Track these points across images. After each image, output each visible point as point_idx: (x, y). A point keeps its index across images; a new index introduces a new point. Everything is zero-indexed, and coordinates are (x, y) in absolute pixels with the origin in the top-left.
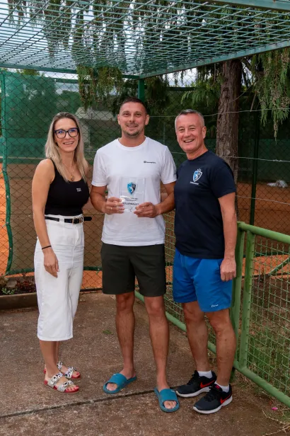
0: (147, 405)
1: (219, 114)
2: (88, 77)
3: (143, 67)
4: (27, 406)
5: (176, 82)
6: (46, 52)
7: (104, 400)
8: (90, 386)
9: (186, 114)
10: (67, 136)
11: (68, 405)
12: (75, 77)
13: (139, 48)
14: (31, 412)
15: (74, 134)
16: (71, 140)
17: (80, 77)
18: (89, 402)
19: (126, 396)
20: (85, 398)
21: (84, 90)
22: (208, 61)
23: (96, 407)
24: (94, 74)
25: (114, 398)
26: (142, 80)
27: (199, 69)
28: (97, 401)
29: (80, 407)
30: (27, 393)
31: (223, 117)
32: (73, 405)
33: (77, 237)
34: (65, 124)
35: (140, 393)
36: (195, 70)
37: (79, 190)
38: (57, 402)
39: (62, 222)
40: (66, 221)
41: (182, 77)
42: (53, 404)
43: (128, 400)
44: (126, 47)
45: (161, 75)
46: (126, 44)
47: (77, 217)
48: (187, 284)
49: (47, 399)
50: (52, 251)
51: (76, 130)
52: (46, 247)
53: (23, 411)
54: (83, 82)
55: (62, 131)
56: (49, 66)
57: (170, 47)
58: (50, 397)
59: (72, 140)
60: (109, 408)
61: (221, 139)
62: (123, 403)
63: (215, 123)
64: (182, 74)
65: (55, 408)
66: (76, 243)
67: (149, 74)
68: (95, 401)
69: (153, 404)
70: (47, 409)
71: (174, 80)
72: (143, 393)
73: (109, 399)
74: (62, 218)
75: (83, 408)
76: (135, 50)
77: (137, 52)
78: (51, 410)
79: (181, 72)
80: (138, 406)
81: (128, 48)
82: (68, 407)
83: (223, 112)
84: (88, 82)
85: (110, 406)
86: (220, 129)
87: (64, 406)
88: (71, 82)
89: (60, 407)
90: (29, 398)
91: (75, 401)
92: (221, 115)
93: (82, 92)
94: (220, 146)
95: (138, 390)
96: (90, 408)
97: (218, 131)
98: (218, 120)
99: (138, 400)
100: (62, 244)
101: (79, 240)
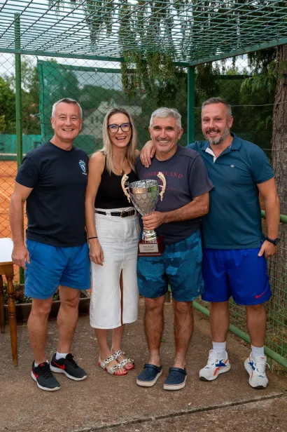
0: (213, 422)
1: (276, 103)
2: (133, 66)
3: (190, 55)
4: (84, 424)
5: (224, 69)
6: (88, 41)
7: (167, 417)
8: (149, 401)
10: (120, 131)
11: (128, 423)
12: (117, 65)
13: (186, 34)
15: (126, 129)
16: (124, 135)
17: (124, 66)
18: (151, 419)
19: (190, 412)
20: (145, 415)
21: (127, 80)
22: (257, 47)
23: (159, 425)
24: (142, 63)
25: (177, 415)
26: (191, 67)
27: (251, 55)
28: (159, 418)
29: (142, 425)
30: (81, 409)
31: (281, 107)
32: (133, 422)
33: (126, 230)
35: (204, 410)
36: (246, 57)
38: (116, 419)
40: (113, 214)
41: (233, 63)
42: (111, 421)
43: (193, 416)
44: (173, 33)
45: (211, 62)
46: (173, 30)
47: (126, 210)
49: (104, 416)
51: (128, 125)
52: (93, 238)
54: (125, 71)
55: (115, 126)
56: (91, 54)
57: (220, 33)
58: (108, 413)
60: (173, 427)
61: (278, 131)
62: (187, 420)
63: (271, 113)
64: (234, 61)
65: (114, 426)
66: (125, 236)
67: (200, 61)
68: (156, 419)
69: (220, 421)
70: (106, 427)
71: (222, 67)
72: (207, 410)
73: (172, 416)
74: (108, 211)
75: (145, 426)
76: (182, 37)
77: (183, 39)
78: (111, 429)
79: (232, 58)
80: (204, 423)
81: (174, 35)
82: (129, 425)
83: (280, 101)
84: (132, 71)
85: (174, 424)
86: (277, 120)
87: (124, 424)
88: (113, 72)
89: (120, 425)
90: (85, 415)
91: (135, 419)
92: (278, 105)
93: (125, 82)
94: (277, 138)
95: (201, 406)
96: (153, 426)
97: (274, 122)
98: (275, 110)
99: (203, 417)
100: (109, 237)
101: (128, 232)
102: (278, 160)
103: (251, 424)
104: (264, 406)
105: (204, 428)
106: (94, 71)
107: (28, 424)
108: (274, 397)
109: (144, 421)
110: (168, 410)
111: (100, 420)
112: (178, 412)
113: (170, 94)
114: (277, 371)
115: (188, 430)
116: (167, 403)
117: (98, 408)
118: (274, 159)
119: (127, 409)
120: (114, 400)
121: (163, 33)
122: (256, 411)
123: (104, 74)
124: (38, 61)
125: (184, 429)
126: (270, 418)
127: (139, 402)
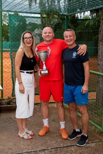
0: (72, 151)
1: (100, 30)
2: (45, 16)
4: (23, 150)
5: (81, 17)
6: (28, 6)
7: (55, 148)
8: (48, 143)
9: (68, 31)
10: (28, 40)
11: (40, 150)
12: (39, 16)
13: (66, 3)
14: (25, 153)
15: (31, 39)
17: (41, 16)
18: (49, 149)
19: (64, 147)
20: (47, 148)
21: (43, 21)
22: (94, 8)
23: (52, 151)
24: (48, 14)
25: (58, 148)
26: (67, 16)
27: (91, 11)
28: (52, 149)
30: (23, 145)
31: (102, 31)
32: (42, 150)
33: (31, 79)
34: (27, 35)
35: (69, 146)
36: (89, 12)
37: (32, 61)
38: (35, 149)
39: (25, 73)
40: (27, 73)
41: (84, 15)
42: (34, 150)
43: (65, 149)
44: (60, 3)
45: (75, 14)
46: (60, 2)
47: (31, 71)
48: (70, 96)
49: (31, 148)
50: (23, 84)
51: (32, 38)
52: (20, 83)
53: (22, 152)
54: (42, 18)
55: (26, 38)
56: (29, 11)
58: (32, 146)
59: (30, 42)
61: (101, 41)
62: (62, 150)
63: (98, 34)
64: (84, 14)
65: (35, 151)
66: (31, 81)
67: (70, 14)
68: (51, 149)
69: (75, 150)
70: (32, 152)
71: (80, 16)
72: (70, 146)
73: (57, 148)
74: (25, 71)
75: (46, 151)
76: (64, 4)
77: (65, 5)
78: (33, 152)
79: (83, 13)
80: (69, 151)
81: (61, 3)
82: (40, 151)
83: (101, 29)
84: (45, 18)
85: (58, 151)
86: (100, 36)
87: (39, 151)
88: (37, 18)
89: (37, 151)
90: (24, 147)
91: (43, 149)
92: (101, 31)
93: (42, 22)
94: (100, 43)
95: (68, 145)
96: (49, 151)
97: (99, 37)
98: (99, 32)
99: (69, 149)
100: (25, 81)
101: (32, 80)
102: (101, 52)
103: (87, 152)
104: (92, 145)
105: (69, 153)
106: (30, 18)
107: (2, 150)
108: (96, 142)
109: (47, 150)
110: (56, 146)
111: (29, 149)
112: (59, 147)
113: (59, 26)
114: (98, 132)
115: (63, 153)
116: (55, 143)
117: (29, 145)
118: (99, 52)
119: (40, 145)
120: (35, 142)
121: (57, 3)
122: (89, 147)
123: (34, 19)
124: (9, 14)
125: (61, 153)
126: (94, 150)
127: (45, 143)
